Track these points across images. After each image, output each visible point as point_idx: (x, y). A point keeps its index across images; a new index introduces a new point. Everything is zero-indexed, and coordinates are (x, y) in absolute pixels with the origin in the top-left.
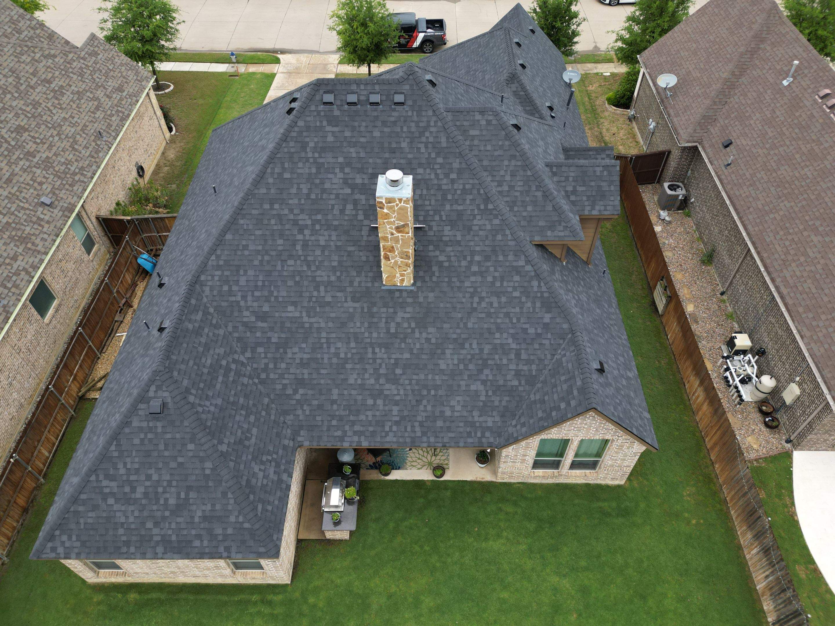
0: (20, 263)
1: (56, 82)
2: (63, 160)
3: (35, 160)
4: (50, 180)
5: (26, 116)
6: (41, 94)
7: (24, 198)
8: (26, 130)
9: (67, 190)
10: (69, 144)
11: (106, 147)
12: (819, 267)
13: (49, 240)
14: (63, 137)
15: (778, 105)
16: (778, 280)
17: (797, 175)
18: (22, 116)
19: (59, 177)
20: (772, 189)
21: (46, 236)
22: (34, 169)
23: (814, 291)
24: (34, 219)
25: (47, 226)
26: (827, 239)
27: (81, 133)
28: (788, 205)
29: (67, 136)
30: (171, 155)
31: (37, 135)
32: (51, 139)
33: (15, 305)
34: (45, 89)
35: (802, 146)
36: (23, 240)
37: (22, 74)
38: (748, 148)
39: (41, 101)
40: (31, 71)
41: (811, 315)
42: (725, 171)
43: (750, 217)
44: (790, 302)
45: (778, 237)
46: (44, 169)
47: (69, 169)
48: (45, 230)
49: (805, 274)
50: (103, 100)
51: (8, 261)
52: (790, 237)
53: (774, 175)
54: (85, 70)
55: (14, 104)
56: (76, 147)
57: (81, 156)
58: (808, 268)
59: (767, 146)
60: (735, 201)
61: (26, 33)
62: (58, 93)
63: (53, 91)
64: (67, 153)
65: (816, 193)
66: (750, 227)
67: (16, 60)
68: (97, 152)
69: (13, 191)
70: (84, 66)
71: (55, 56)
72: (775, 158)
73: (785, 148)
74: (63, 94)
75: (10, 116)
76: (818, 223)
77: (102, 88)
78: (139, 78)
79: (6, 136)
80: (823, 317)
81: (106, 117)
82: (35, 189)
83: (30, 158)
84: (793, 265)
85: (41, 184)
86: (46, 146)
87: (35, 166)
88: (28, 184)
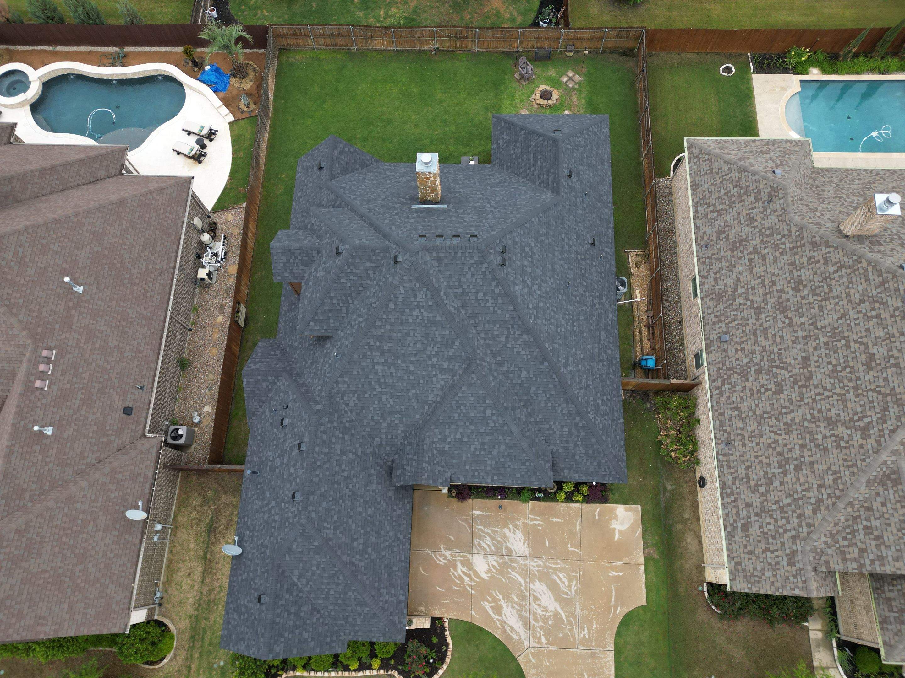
0: (711, 279)
1: (793, 475)
2: (737, 388)
3: (753, 369)
4: (733, 360)
5: (785, 408)
6: (792, 445)
7: (738, 329)
8: (775, 393)
9: (719, 363)
10: (743, 410)
11: (718, 436)
12: (146, 253)
13: (706, 310)
14: (751, 414)
15: (71, 411)
16: (172, 265)
17: (109, 330)
18: (787, 404)
19: (730, 369)
20: (130, 334)
21: (709, 311)
22: (748, 360)
23: (159, 243)
24: (723, 318)
25: (714, 320)
26: (129, 266)
27: (742, 432)
28: (130, 311)
29: (748, 416)
30: (690, 539)
31: (767, 394)
32: (756, 402)
33: (697, 251)
34: (794, 456)
35: (88, 351)
36: (719, 297)
37: (818, 455)
38: (119, 390)
39: (787, 437)
40: (816, 466)
41: (171, 230)
42: (146, 384)
43: (157, 325)
44: (175, 246)
45: (152, 294)
46: (742, 367)
47: (729, 384)
48: (712, 316)
49: (156, 255)
50: (750, 495)
51: (718, 275)
52: (147, 287)
53: (121, 345)
54: (784, 521)
55: (800, 412)
56: (737, 412)
57: (729, 406)
58: (152, 258)
59: (106, 377)
60: (157, 348)
61: (862, 536)
62: (783, 463)
63: (787, 461)
64: (739, 399)
65: (110, 304)
66: (162, 318)
67: (833, 468)
68: (722, 424)
69: (748, 327)
70: (788, 527)
71: (815, 512)
72: (110, 359)
73: (98, 362)
74: (780, 466)
75: (794, 395)
76: (126, 282)
77: (759, 512)
78: (740, 567)
79: (782, 372)
80: (166, 224)
81: (736, 475)
82: (737, 343)
83: (756, 367)
84: (158, 267)
85: (737, 351)
86: (755, 392)
87: (748, 363)
88: (743, 342)
